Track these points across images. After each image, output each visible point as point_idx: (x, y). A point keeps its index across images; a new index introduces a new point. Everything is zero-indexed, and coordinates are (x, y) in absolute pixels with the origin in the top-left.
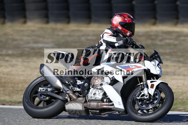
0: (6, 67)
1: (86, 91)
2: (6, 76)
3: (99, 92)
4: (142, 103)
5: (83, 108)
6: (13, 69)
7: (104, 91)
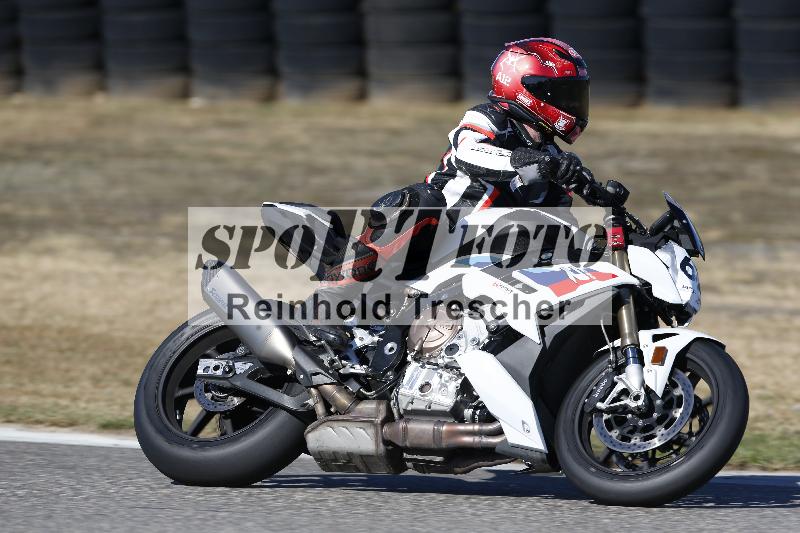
1: (391, 375)
3: (443, 381)
5: (377, 445)
7: (462, 375)
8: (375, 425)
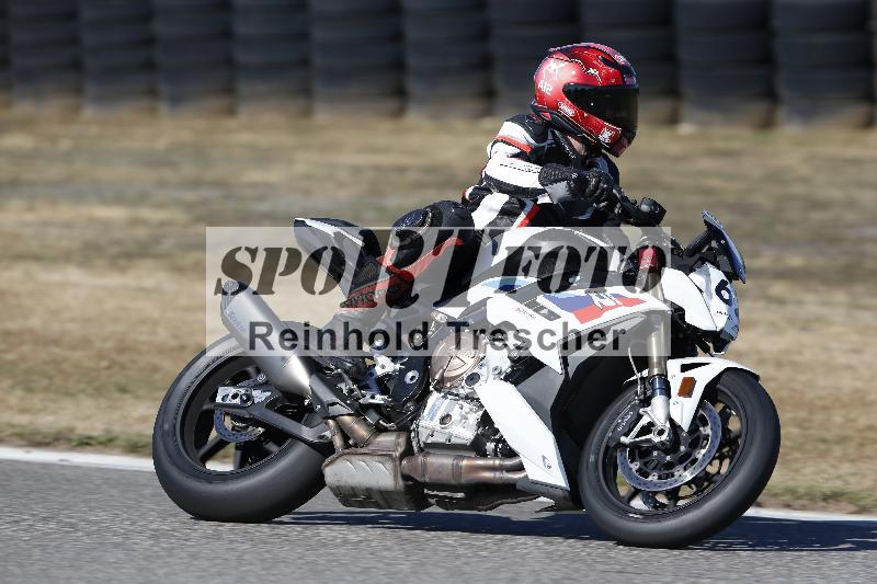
0: (774, 330)
1: (411, 406)
4: (645, 464)
5: (396, 480)
6: (807, 338)
7: (482, 406)
8: (393, 460)
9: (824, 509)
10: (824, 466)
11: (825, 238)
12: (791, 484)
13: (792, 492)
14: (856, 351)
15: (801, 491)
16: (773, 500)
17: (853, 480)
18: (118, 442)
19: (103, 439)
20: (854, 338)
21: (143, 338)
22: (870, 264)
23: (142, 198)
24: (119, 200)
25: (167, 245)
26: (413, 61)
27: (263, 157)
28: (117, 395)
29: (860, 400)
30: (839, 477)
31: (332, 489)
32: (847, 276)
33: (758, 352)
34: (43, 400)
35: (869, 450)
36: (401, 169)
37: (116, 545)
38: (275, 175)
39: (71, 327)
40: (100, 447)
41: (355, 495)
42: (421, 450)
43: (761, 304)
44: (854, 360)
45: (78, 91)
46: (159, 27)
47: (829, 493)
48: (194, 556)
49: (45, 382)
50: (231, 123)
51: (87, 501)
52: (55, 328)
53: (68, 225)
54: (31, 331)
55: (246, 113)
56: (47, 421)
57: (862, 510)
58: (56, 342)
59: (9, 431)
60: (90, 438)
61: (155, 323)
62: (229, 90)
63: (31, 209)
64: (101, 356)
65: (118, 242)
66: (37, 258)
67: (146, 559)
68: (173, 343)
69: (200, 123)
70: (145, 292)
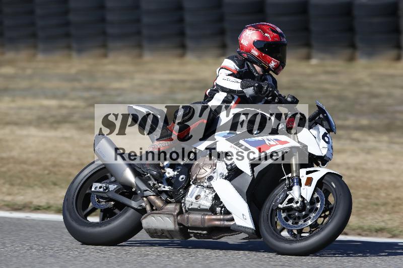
0: (354, 153)
2: (352, 173)
3: (206, 194)
5: (175, 225)
6: (369, 157)
7: (214, 191)
8: (174, 216)
9: (376, 236)
10: (376, 216)
11: (378, 111)
12: (361, 224)
13: (361, 228)
14: (392, 163)
15: (366, 228)
16: (353, 232)
17: (389, 222)
18: (53, 208)
19: (46, 207)
20: (391, 157)
21: (64, 160)
22: (399, 123)
23: (64, 96)
24: (54, 97)
25: (76, 117)
26: (189, 31)
27: (120, 76)
28: (52, 186)
29: (394, 186)
30: (383, 221)
31: (146, 230)
32: (388, 128)
33: (347, 164)
34: (18, 189)
35: (397, 209)
36: (184, 81)
37: (51, 256)
38: (125, 84)
39: (31, 155)
40: (44, 211)
41: (156, 233)
42: (186, 211)
43: (348, 142)
44: (391, 167)
45: (35, 47)
46: (72, 17)
47: (378, 228)
48: (87, 260)
49: (19, 181)
50: (105, 61)
51: (38, 236)
52: (24, 156)
53: (30, 109)
54: (13, 158)
55: (112, 56)
56: (20, 199)
57: (394, 236)
58: (24, 162)
59: (3, 203)
60: (40, 206)
61: (70, 153)
62: (104, 46)
63: (13, 101)
64: (45, 169)
65: (53, 116)
66: (16, 124)
67: (64, 262)
68: (78, 162)
69: (91, 61)
70: (66, 138)
